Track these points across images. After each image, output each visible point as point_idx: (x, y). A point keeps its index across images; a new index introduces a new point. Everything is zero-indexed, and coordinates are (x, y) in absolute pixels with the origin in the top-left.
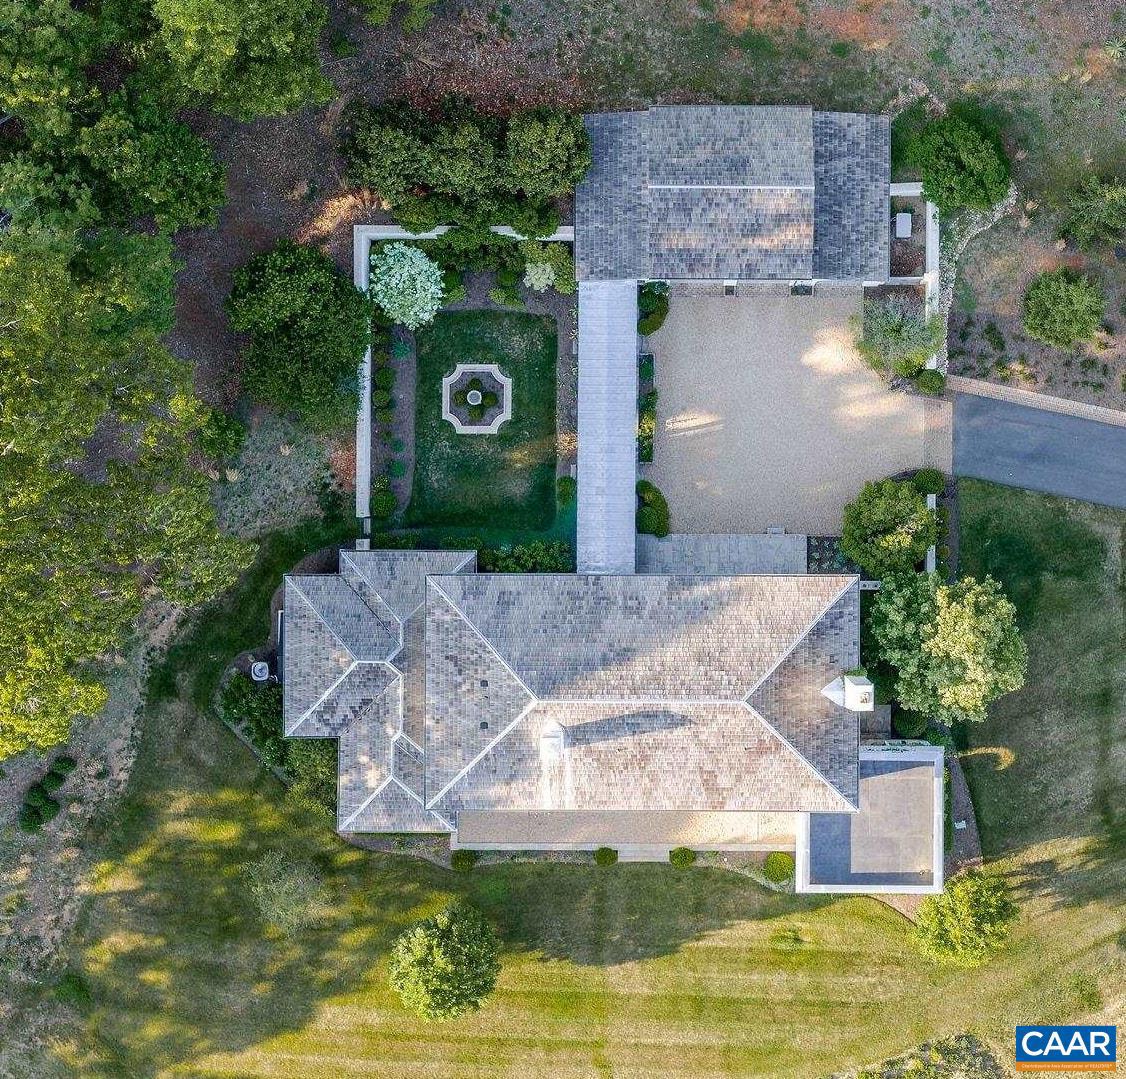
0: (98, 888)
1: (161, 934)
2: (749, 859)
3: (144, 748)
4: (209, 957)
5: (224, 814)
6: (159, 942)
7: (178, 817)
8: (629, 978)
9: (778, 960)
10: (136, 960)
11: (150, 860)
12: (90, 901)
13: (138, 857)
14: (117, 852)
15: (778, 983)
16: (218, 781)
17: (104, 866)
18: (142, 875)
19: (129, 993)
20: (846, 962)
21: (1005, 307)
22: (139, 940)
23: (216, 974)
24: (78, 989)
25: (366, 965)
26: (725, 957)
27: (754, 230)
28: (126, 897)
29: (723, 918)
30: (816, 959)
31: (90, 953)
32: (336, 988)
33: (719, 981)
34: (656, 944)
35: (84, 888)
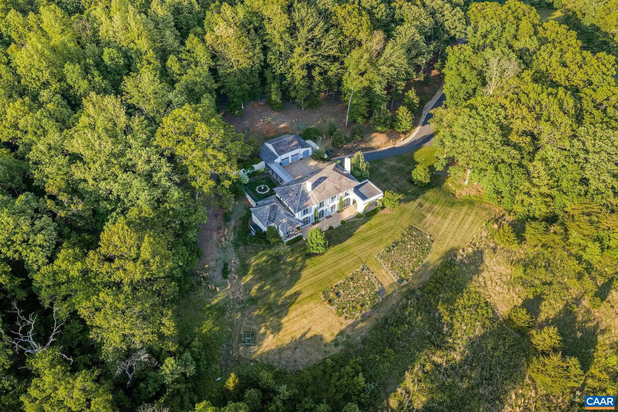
0: (245, 282)
1: (262, 281)
2: (354, 218)
3: (239, 256)
4: (274, 278)
5: (262, 256)
6: (263, 282)
7: (253, 262)
8: (349, 242)
9: (371, 228)
10: (260, 289)
11: (253, 271)
12: (245, 285)
13: (250, 272)
14: (245, 274)
15: (374, 231)
16: (257, 253)
17: (244, 278)
18: (253, 274)
19: (263, 293)
20: (381, 223)
21: (331, 148)
22: (260, 284)
23: (278, 280)
24: (253, 301)
25: (304, 263)
26: (363, 232)
27: (289, 144)
28: (252, 280)
29: (357, 227)
30: (376, 225)
31: (251, 293)
32: (301, 269)
33: (364, 235)
34: (350, 235)
35: (243, 283)
